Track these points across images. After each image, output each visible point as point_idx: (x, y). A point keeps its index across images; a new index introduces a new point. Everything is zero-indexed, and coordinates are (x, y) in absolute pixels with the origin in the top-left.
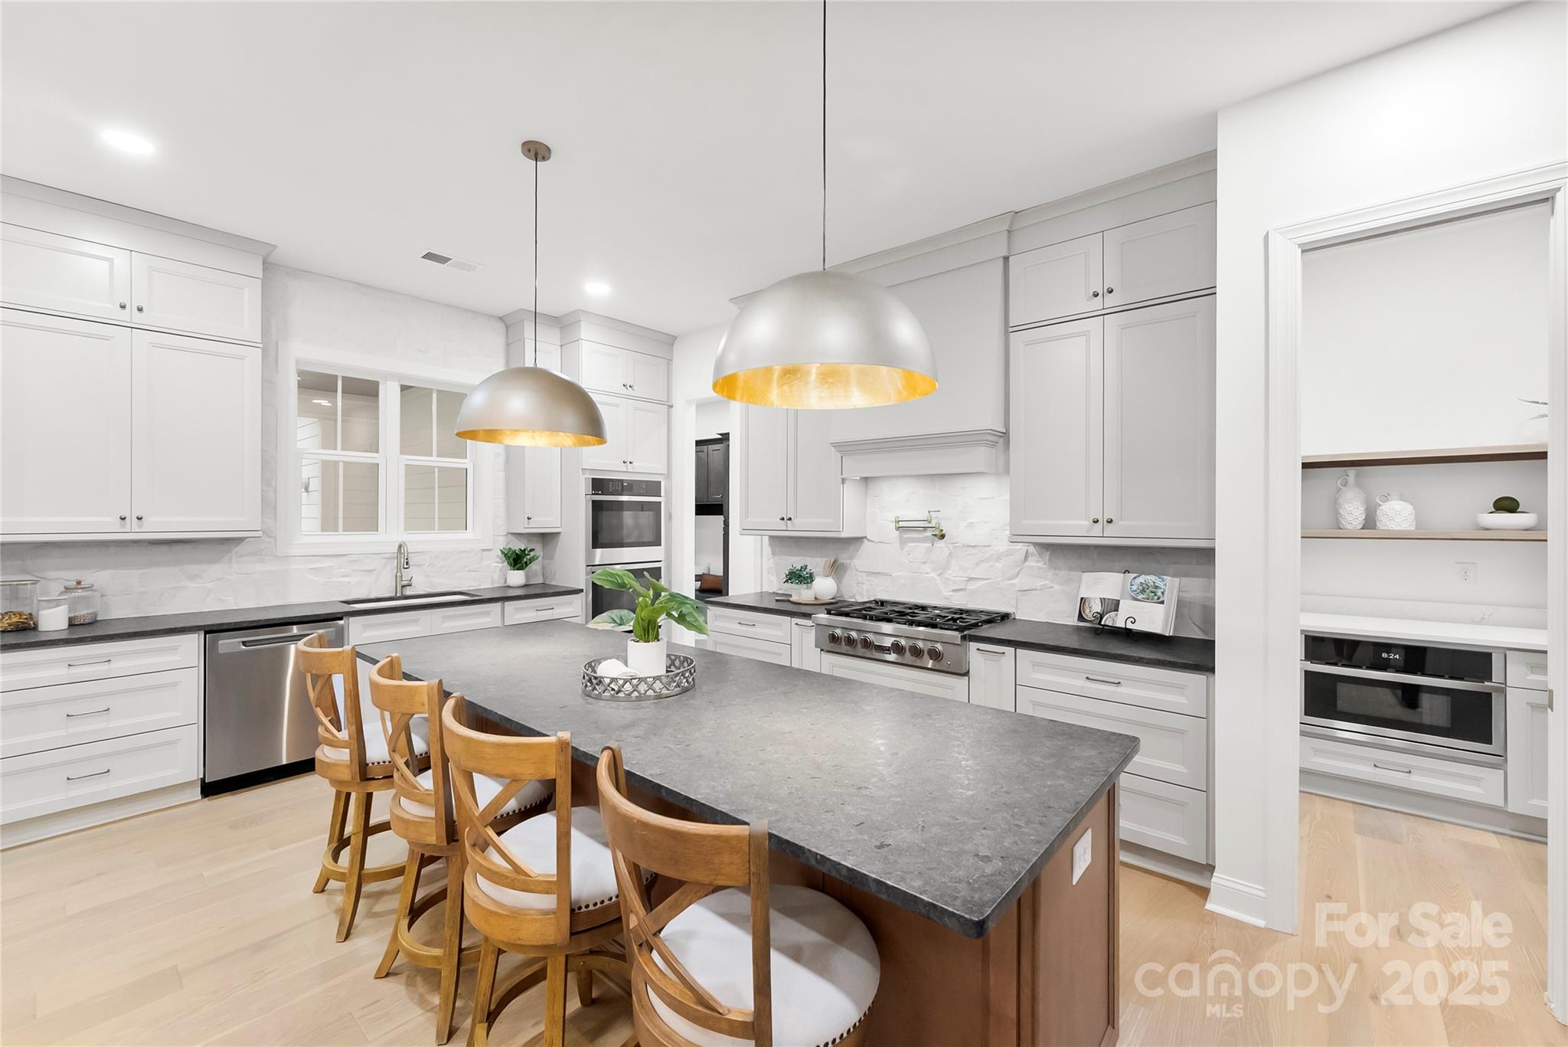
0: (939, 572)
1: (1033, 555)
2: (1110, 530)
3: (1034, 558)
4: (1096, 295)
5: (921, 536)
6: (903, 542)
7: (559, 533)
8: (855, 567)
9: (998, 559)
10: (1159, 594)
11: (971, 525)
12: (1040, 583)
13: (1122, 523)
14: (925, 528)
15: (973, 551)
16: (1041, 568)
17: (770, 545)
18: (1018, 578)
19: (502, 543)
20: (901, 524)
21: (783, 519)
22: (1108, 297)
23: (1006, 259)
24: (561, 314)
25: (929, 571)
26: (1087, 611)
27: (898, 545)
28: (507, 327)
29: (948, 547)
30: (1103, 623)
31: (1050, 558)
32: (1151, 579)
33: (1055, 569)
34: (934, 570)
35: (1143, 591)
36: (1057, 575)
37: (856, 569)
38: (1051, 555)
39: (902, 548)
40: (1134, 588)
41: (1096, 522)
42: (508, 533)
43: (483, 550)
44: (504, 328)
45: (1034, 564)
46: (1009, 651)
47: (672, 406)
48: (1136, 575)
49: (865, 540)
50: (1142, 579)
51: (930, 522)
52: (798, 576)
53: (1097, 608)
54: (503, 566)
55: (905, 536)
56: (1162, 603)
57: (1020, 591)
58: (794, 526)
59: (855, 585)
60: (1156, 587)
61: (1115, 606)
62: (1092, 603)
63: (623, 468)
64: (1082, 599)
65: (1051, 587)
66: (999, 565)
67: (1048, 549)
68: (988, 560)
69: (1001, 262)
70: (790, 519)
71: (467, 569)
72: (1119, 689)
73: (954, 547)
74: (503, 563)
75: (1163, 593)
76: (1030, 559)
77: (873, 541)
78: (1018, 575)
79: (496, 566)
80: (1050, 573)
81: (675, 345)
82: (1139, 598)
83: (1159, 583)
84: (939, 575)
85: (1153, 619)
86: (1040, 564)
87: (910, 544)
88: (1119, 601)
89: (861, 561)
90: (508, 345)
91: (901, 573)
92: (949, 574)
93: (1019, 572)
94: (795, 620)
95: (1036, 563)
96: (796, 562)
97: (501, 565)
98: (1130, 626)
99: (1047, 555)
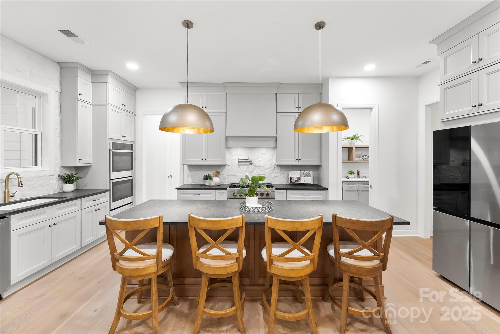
0: (250, 174)
1: (276, 168)
2: (300, 161)
3: (276, 169)
4: (297, 108)
5: (245, 164)
6: (239, 166)
7: (91, 166)
8: (223, 173)
9: (267, 169)
10: (310, 175)
11: (260, 161)
12: (278, 175)
13: (302, 160)
14: (246, 162)
15: (261, 167)
16: (278, 171)
17: (188, 168)
18: (272, 174)
19: (58, 172)
20: (240, 161)
21: (202, 159)
22: (299, 108)
23: (276, 94)
24: (93, 69)
25: (247, 173)
26: (293, 180)
27: (238, 166)
28: (61, 68)
29: (253, 167)
30: (298, 183)
31: (280, 169)
32: (308, 172)
33: (281, 171)
34: (249, 173)
35: (306, 175)
36: (281, 172)
37: (224, 174)
38: (280, 168)
39: (239, 167)
40: (304, 174)
41: (297, 160)
42: (61, 166)
43: (50, 175)
44: (60, 68)
45: (276, 170)
46: (285, 191)
47: (136, 115)
48: (304, 171)
49: (227, 166)
50: (306, 172)
51: (249, 160)
52: (207, 178)
53: (296, 179)
54: (59, 183)
55: (240, 164)
56: (311, 177)
57: (273, 177)
58: (207, 161)
59: (223, 179)
60: (309, 174)
61: (299, 179)
62: (294, 178)
63: (122, 138)
64: (291, 178)
65: (280, 176)
66: (267, 171)
67: (279, 166)
68: (264, 170)
69: (275, 95)
70: (205, 159)
71: (42, 185)
72: (309, 196)
73: (255, 167)
74: (59, 181)
75: (311, 175)
76: (275, 169)
77: (229, 166)
78: (272, 173)
79: (56, 183)
80: (280, 172)
81: (137, 91)
82: (305, 176)
83: (310, 173)
84: (251, 174)
85: (309, 181)
86: (278, 170)
87: (242, 166)
88: (300, 177)
89: (225, 172)
90: (61, 76)
91: (239, 175)
92: (253, 174)
93: (272, 172)
94: (217, 191)
95: (277, 170)
96: (206, 173)
97: (58, 182)
98: (304, 183)
99: (279, 168)
